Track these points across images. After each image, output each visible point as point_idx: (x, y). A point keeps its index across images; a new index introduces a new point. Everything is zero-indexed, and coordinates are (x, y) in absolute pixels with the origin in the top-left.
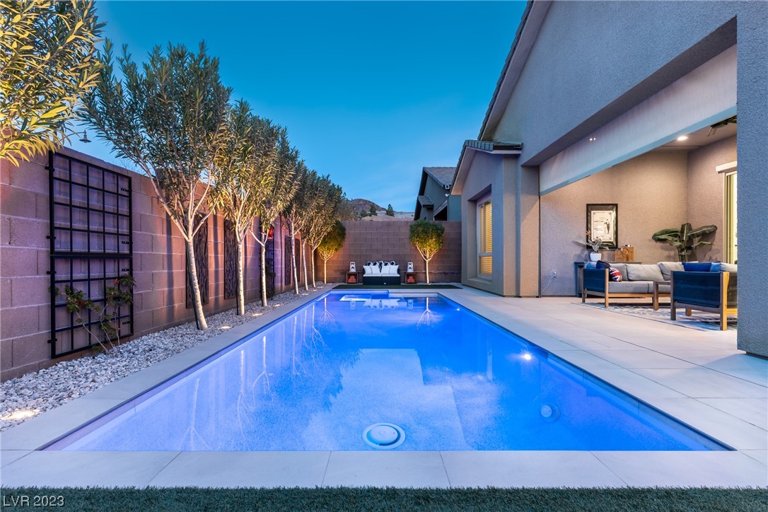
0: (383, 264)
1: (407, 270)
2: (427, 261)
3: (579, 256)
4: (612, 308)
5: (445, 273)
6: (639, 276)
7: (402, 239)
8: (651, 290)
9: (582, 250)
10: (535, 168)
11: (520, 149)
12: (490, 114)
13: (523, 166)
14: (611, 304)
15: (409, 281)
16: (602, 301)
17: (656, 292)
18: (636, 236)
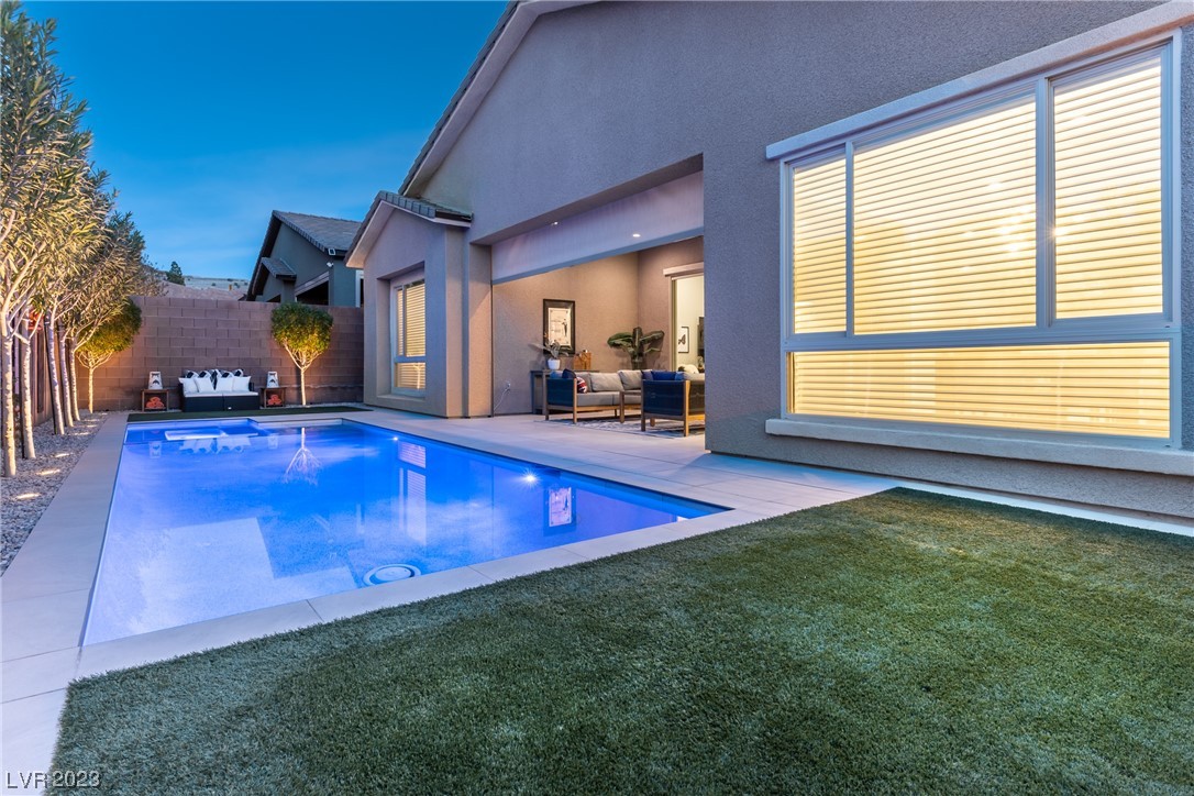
0: (219, 375)
1: (266, 384)
2: (303, 370)
3: (536, 363)
4: (581, 424)
5: (332, 388)
6: (602, 387)
7: (256, 332)
8: (616, 402)
9: (539, 357)
10: (487, 248)
11: (469, 221)
12: (422, 161)
13: (473, 244)
14: (579, 420)
15: (270, 402)
16: (570, 416)
17: (622, 403)
18: (593, 342)
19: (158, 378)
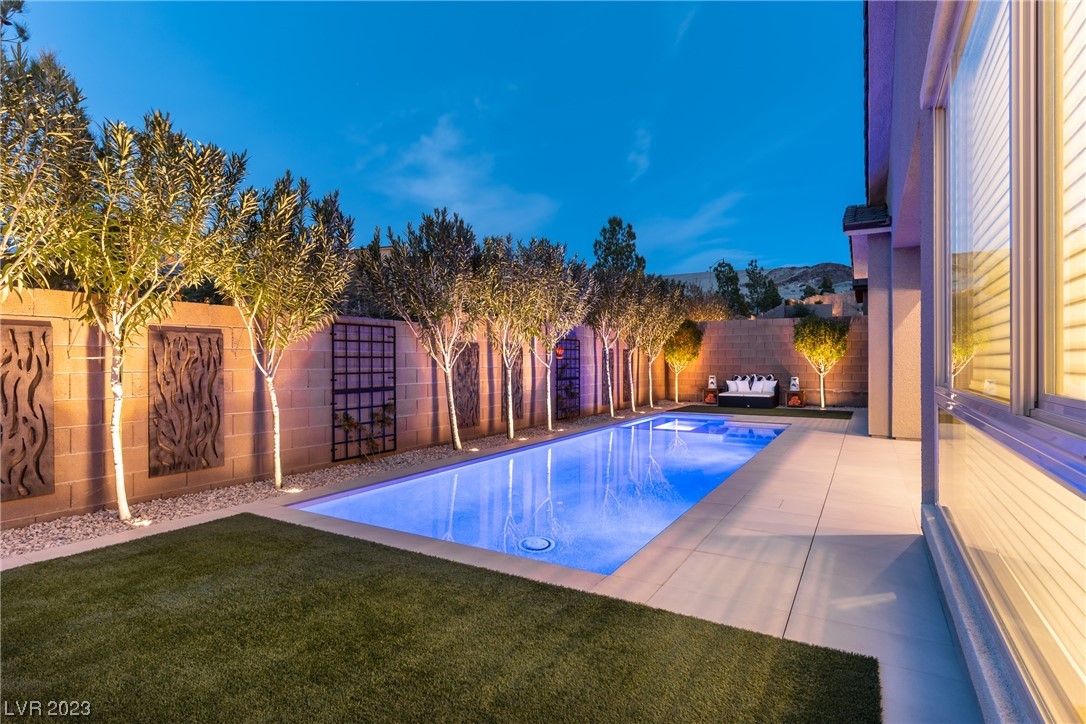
0: (756, 378)
1: (789, 387)
2: (822, 375)
5: (854, 393)
11: (889, 225)
13: (897, 249)
15: (791, 403)
19: (714, 381)
